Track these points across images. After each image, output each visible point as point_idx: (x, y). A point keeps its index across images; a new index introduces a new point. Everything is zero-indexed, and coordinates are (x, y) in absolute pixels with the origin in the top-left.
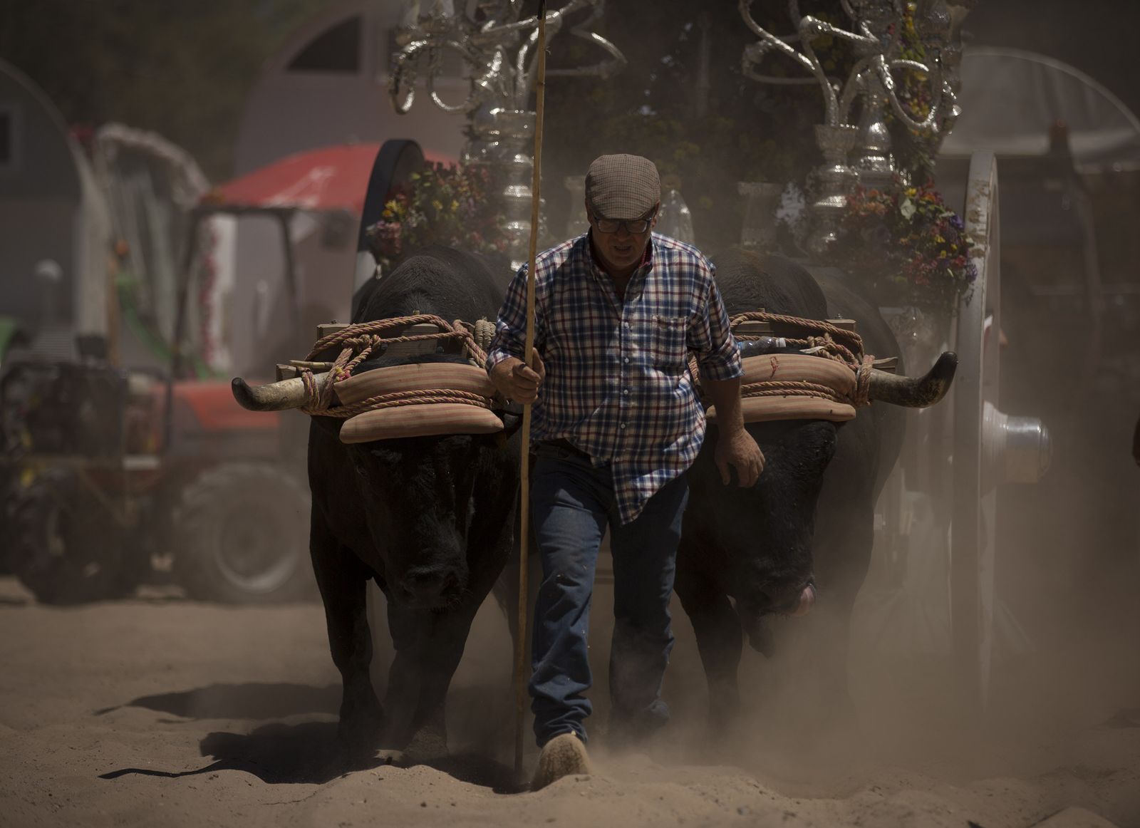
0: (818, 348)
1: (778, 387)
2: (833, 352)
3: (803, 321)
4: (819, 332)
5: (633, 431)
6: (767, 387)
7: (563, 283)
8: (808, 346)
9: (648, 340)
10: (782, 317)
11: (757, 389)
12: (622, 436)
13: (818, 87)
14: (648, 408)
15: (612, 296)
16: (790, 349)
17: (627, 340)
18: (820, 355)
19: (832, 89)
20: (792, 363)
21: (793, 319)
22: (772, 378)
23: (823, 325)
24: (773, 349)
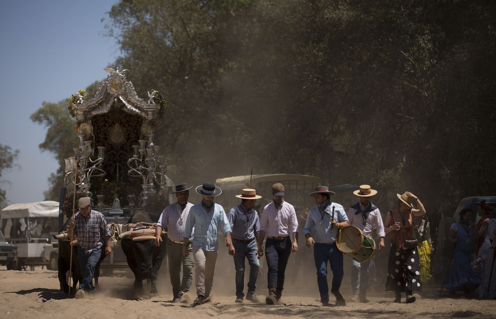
0: (151, 228)
1: (144, 234)
2: (153, 228)
3: (149, 224)
4: (152, 225)
5: (87, 243)
6: (143, 235)
7: (77, 219)
8: (149, 227)
9: (90, 228)
10: (145, 223)
11: (141, 235)
12: (86, 244)
13: (142, 177)
14: (90, 239)
15: (84, 221)
16: (147, 228)
17: (86, 228)
18: (151, 229)
19: (144, 178)
20: (147, 230)
21: (147, 223)
22: (143, 233)
23: (152, 224)
24: (144, 228)
